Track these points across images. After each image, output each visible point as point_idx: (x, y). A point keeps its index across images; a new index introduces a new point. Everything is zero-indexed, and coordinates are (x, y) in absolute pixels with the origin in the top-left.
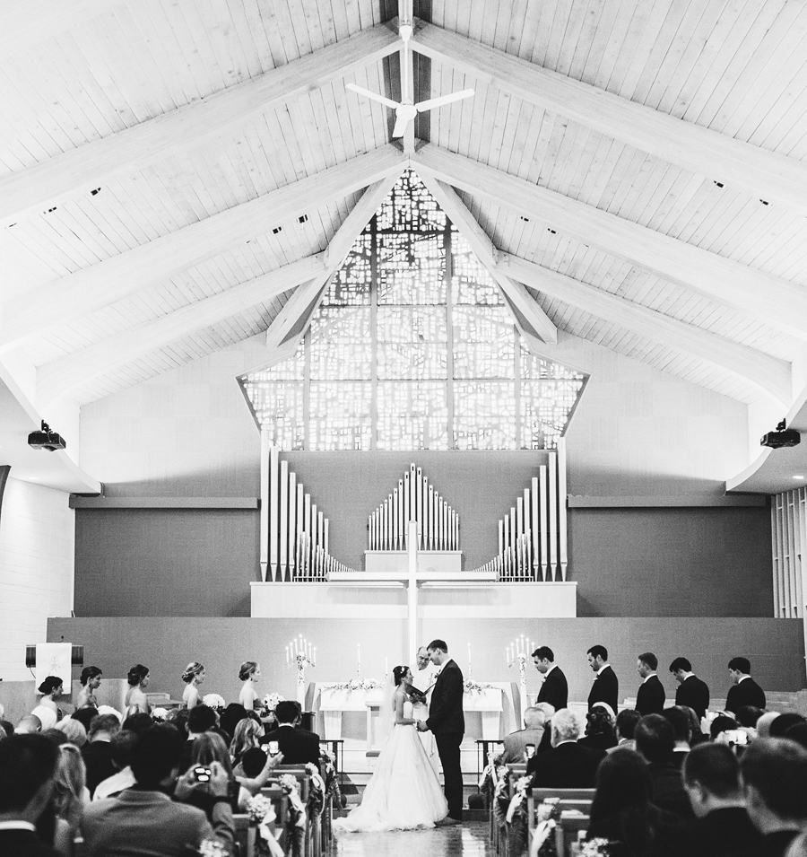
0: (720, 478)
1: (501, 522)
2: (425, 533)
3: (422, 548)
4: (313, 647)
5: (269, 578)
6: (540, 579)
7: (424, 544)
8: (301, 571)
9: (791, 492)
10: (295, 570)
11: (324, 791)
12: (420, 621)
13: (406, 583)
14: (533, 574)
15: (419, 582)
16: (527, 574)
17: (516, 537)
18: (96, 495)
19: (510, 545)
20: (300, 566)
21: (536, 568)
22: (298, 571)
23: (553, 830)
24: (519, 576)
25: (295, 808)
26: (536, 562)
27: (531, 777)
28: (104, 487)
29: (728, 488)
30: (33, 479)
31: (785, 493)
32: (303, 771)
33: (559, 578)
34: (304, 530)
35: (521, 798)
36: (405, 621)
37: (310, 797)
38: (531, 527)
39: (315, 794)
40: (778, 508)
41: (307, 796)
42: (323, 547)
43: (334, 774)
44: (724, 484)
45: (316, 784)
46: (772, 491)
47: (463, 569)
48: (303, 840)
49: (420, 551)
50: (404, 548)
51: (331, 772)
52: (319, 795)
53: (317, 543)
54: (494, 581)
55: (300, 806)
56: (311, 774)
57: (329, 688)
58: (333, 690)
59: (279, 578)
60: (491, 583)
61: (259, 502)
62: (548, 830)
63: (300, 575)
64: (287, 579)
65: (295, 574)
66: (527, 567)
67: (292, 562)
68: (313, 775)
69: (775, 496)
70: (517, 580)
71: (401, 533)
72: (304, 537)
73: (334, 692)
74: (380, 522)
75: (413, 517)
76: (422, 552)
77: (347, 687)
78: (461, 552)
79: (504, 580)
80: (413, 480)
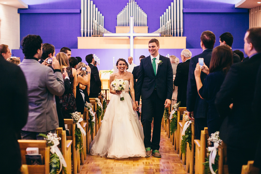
0: (233, 3)
1: (161, 17)
2: (136, 21)
3: (135, 26)
4: (98, 58)
5: (84, 36)
6: (174, 36)
7: (135, 25)
8: (94, 33)
9: (256, 8)
10: (92, 33)
11: (102, 108)
12: (134, 50)
13: (129, 37)
14: (171, 34)
15: (134, 37)
16: (169, 34)
17: (166, 22)
18: (26, 9)
19: (164, 25)
20: (94, 32)
21: (172, 32)
22: (93, 33)
23: (191, 124)
24: (167, 35)
25: (91, 115)
26: (172, 31)
27: (179, 103)
28: (29, 6)
29: (236, 7)
30: (5, 3)
31: (254, 8)
32: (95, 101)
33: (180, 36)
34: (95, 20)
35: (175, 111)
36: (129, 50)
37: (97, 110)
38: (171, 19)
39: (99, 109)
40: (252, 13)
41: (96, 110)
42: (102, 25)
43: (106, 101)
44: (234, 5)
45: (99, 105)
46: (250, 8)
47: (148, 32)
48: (94, 126)
49: (134, 27)
50: (129, 26)
51: (105, 101)
52: (101, 110)
53: (100, 24)
54: (159, 36)
55: (93, 114)
56: (97, 102)
57: (104, 72)
58: (105, 73)
59: (87, 36)
60: (158, 37)
61: (81, 11)
62: (189, 124)
63: (94, 35)
64: (90, 36)
65: (92, 34)
66: (170, 32)
67: (91, 31)
68: (98, 102)
69: (250, 9)
70: (166, 36)
71: (128, 21)
72: (95, 22)
73: (106, 73)
74: (120, 17)
75: (132, 15)
76: (135, 27)
77: (110, 71)
78: (148, 27)
79: (162, 36)
80: (132, 3)
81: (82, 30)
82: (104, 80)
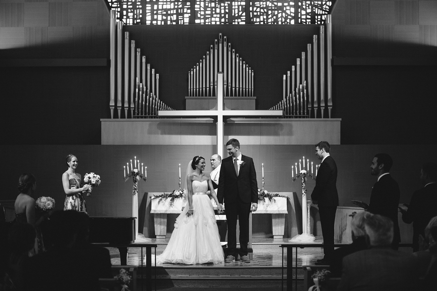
1: (284, 76)
2: (229, 85)
3: (227, 95)
4: (144, 166)
5: (116, 116)
6: (313, 116)
7: (229, 92)
8: (138, 111)
10: (134, 111)
14: (308, 113)
16: (304, 113)
17: (296, 86)
19: (291, 92)
20: (138, 108)
21: (310, 109)
22: (136, 111)
24: (298, 115)
26: (310, 106)
33: (326, 116)
34: (141, 82)
36: (214, 147)
38: (306, 80)
42: (155, 94)
47: (257, 109)
50: (214, 95)
53: (151, 91)
57: (157, 197)
59: (123, 116)
61: (109, 62)
63: (138, 114)
64: (129, 117)
65: (134, 114)
66: (304, 108)
67: (132, 106)
71: (212, 84)
72: (139, 86)
73: (161, 200)
74: (196, 77)
75: (221, 70)
76: (227, 97)
77: (170, 196)
78: (255, 98)
79: (287, 117)
80: (220, 45)
81: (112, 103)
82: (157, 214)
